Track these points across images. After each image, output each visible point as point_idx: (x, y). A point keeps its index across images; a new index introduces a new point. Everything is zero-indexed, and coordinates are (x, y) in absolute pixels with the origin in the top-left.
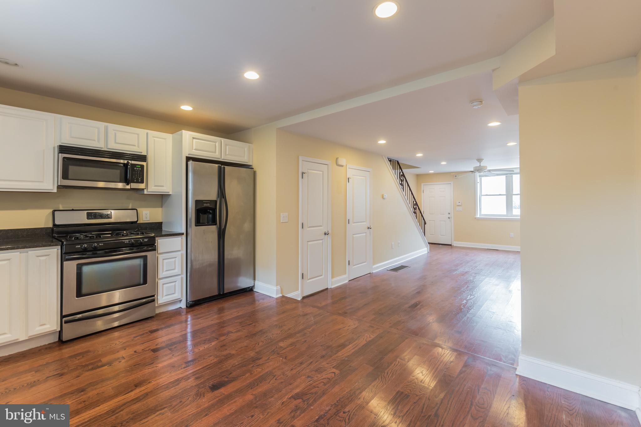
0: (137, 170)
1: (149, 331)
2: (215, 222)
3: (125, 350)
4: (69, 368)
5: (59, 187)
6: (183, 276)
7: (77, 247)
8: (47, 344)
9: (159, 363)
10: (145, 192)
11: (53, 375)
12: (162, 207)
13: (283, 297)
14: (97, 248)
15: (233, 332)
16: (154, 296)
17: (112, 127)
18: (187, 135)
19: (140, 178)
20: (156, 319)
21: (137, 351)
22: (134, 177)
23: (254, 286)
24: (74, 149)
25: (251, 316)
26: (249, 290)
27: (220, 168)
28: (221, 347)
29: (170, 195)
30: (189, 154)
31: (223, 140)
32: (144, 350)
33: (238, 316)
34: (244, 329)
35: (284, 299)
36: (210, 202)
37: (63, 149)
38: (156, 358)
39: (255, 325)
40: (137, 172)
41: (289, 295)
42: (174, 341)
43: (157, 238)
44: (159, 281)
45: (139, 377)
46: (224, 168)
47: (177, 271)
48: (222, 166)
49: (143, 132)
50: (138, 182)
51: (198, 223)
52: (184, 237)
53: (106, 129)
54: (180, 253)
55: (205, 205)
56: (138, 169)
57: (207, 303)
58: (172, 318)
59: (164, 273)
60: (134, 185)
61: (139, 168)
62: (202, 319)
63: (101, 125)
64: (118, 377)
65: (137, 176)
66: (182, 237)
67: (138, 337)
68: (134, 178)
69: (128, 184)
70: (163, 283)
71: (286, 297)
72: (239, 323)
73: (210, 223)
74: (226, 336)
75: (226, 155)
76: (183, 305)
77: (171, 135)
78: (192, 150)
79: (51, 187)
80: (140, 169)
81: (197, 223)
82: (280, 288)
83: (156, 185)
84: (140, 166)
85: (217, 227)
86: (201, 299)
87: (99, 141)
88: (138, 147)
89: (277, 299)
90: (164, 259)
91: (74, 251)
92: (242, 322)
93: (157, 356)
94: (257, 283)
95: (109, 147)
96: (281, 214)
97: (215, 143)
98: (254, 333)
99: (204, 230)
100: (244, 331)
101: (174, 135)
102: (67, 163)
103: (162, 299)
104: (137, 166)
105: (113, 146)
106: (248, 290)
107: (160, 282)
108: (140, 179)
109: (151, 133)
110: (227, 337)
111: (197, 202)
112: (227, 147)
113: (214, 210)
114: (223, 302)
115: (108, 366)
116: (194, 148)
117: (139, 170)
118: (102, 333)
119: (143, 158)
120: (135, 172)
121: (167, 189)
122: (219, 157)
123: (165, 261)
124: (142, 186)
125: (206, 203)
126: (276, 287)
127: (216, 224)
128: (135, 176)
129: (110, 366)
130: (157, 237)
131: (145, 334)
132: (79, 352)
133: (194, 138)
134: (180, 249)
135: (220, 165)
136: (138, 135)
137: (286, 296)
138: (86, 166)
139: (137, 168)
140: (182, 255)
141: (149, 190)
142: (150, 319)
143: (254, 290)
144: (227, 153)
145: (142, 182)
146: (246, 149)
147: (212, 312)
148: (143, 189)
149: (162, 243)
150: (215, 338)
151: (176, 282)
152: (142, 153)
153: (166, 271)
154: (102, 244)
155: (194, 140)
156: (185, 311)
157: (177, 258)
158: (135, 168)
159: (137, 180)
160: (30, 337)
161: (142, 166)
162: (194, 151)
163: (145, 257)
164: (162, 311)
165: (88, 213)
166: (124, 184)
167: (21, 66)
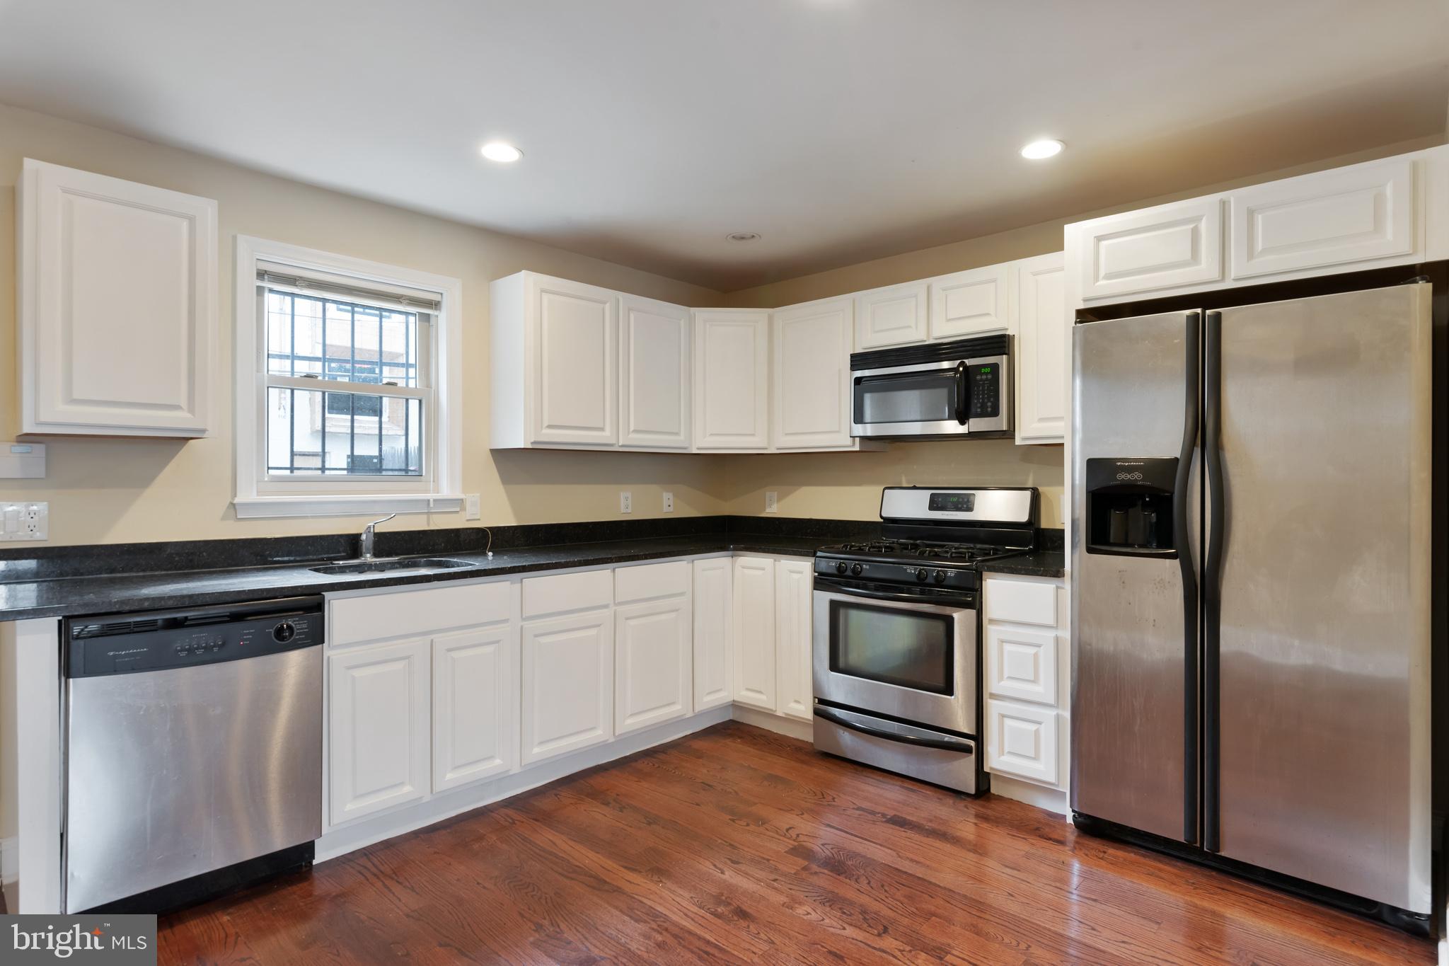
0: (981, 380)
2: (1172, 548)
5: (862, 439)
6: (1061, 712)
10: (1019, 440)
14: (859, 574)
16: (980, 737)
17: (942, 281)
18: (1076, 235)
19: (989, 401)
22: (975, 401)
27: (1196, 324)
30: (1084, 299)
31: (1237, 196)
36: (1147, 463)
37: (857, 359)
40: (983, 387)
43: (985, 574)
44: (994, 700)
46: (1219, 317)
47: (1045, 690)
48: (1208, 312)
49: (1007, 270)
50: (986, 414)
52: (1067, 584)
53: (929, 288)
54: (1051, 633)
56: (984, 377)
59: (1005, 683)
60: (978, 424)
61: (987, 374)
65: (983, 398)
66: (1061, 582)
67: (860, 812)
68: (977, 403)
69: (963, 422)
70: (1002, 712)
73: (1152, 546)
75: (1251, 255)
76: (1066, 810)
78: (1096, 279)
79: (849, 441)
80: (990, 377)
81: (1092, 544)
83: (1042, 417)
84: (988, 370)
88: (995, 316)
90: (1002, 642)
95: (935, 334)
97: (1194, 225)
99: (1121, 572)
103: (1001, 756)
104: (983, 370)
105: (943, 330)
107: (994, 706)
108: (989, 404)
109: (1029, 264)
111: (1094, 465)
113: (1163, 497)
116: (1102, 272)
117: (987, 379)
119: (998, 344)
120: (978, 386)
123: (1007, 647)
124: (995, 423)
125: (1128, 470)
127: (1175, 556)
128: (978, 399)
130: (988, 568)
131: (879, 815)
133: (1100, 238)
135: (1199, 310)
136: (995, 282)
139: (982, 374)
140: (1058, 639)
141: (1023, 434)
144: (1259, 248)
145: (995, 412)
148: (1003, 433)
151: (1039, 722)
153: (1010, 677)
154: (867, 567)
155: (1104, 243)
156: (1071, 835)
157: (1042, 648)
158: (978, 377)
159: (983, 406)
160: (786, 714)
161: (995, 368)
162: (1102, 282)
163: (949, 622)
164: (1016, 798)
165: (932, 495)
166: (956, 422)
167: (760, 236)
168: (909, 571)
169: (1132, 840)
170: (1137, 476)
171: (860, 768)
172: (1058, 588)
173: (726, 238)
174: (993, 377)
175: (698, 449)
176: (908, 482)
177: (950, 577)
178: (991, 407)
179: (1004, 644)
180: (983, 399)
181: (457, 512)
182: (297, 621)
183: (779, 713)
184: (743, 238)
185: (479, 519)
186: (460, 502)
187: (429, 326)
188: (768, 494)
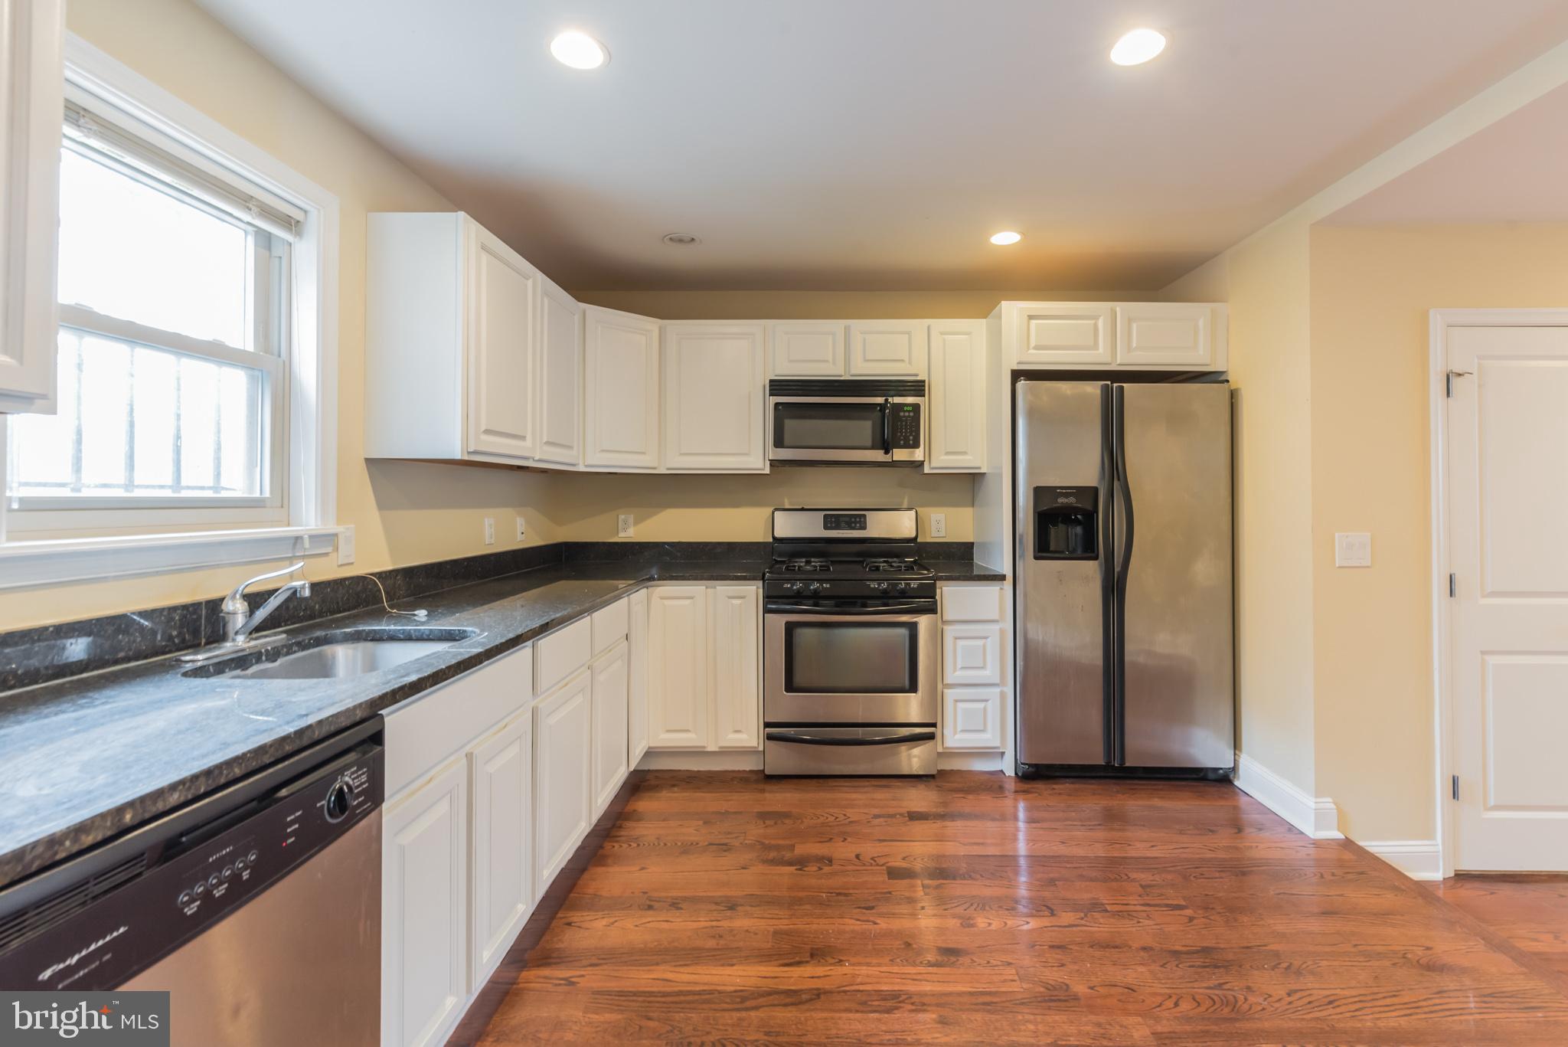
0: (904, 416)
1: (908, 812)
2: (1094, 552)
3: (843, 841)
4: (745, 839)
5: (774, 463)
6: (1005, 689)
7: (785, 586)
8: (748, 769)
9: (882, 915)
10: (927, 470)
11: (717, 842)
12: (973, 506)
13: (1348, 844)
14: (819, 593)
15: (1106, 911)
16: (934, 725)
17: (858, 325)
18: (1013, 311)
19: (911, 435)
20: (937, 786)
21: (861, 858)
22: (899, 434)
23: (1234, 769)
24: (791, 383)
25: (1192, 878)
26: (1221, 780)
27: (1106, 393)
28: (1052, 947)
29: (985, 473)
30: (1018, 363)
31: (1120, 307)
32: (875, 861)
33: (1148, 858)
34: (1148, 917)
35: (1348, 856)
36: (1080, 491)
37: (778, 387)
38: (887, 897)
39: (1191, 919)
40: (906, 423)
41: (1377, 847)
42: (944, 866)
43: (939, 584)
44: (945, 691)
45: (831, 931)
46: (1121, 390)
47: (990, 673)
48: (1115, 385)
49: (917, 326)
50: (907, 446)
51: (1043, 549)
52: (1008, 585)
53: (847, 329)
54: (996, 627)
55: (1061, 500)
56: (907, 414)
57: (1072, 780)
58: (970, 797)
59: (958, 673)
60: (900, 455)
61: (909, 411)
62: (1039, 825)
63: (837, 326)
64: (796, 907)
65: (906, 432)
66: (1003, 584)
67: (882, 820)
68: (900, 436)
69: (887, 453)
70: (956, 698)
71: (1362, 852)
72: (1141, 886)
73: (1079, 552)
74: (1082, 915)
75: (1129, 349)
76: (1008, 767)
77: (985, 320)
78: (1028, 349)
79: (760, 465)
80: (912, 414)
81: (1039, 552)
82: (1333, 806)
83: (948, 450)
84: (910, 408)
85: (1100, 565)
86: (1055, 765)
87: (834, 363)
88: (910, 363)
89: (1317, 844)
90: (956, 638)
91: (781, 594)
92: (1149, 886)
93: (890, 893)
94: (1244, 760)
95: (853, 372)
96: (1337, 534)
97: (1093, 322)
98: (1178, 948)
99: (1059, 572)
100: (1147, 922)
101: (987, 319)
102: (782, 412)
103: (955, 736)
104: (905, 408)
105: (862, 368)
106: (1211, 776)
107: (950, 695)
108: (911, 438)
109: (939, 325)
110: (1083, 922)
111: (1039, 492)
112: (1134, 326)
113: (1090, 516)
114: (1118, 792)
115: (796, 869)
116: (1033, 344)
117: (909, 416)
118: (830, 780)
119: (918, 388)
120: (902, 421)
121: (973, 459)
122: (1108, 359)
123: (960, 643)
124: (918, 454)
125: (1066, 495)
126: (1314, 800)
127: (1096, 558)
128: (901, 432)
129: (800, 870)
130: (941, 579)
131: (898, 816)
132: (777, 809)
133: (1031, 317)
134: (996, 617)
135: (1109, 383)
136: (909, 333)
137: (1361, 843)
138: (810, 417)
139: (905, 411)
140: (1002, 632)
141: (933, 465)
142: (924, 779)
143: (1236, 783)
144: (1134, 345)
145: (917, 444)
146: (1201, 323)
147: (1074, 814)
148: (921, 463)
149: (953, 595)
150: (1048, 907)
151: (986, 701)
152: (917, 375)
153: (962, 668)
154: (828, 586)
155: (1033, 322)
156: (1010, 786)
157: (989, 640)
158: (902, 414)
159: (906, 439)
160: (721, 747)
161: (916, 408)
162: (1032, 351)
163: (913, 628)
164: (955, 768)
165: (825, 516)
166: (882, 452)
167: (701, 242)
168: (872, 586)
169: (1057, 774)
170: (1072, 500)
171: (821, 781)
172: (1001, 589)
173: (663, 239)
174: (914, 414)
175: (586, 466)
176: (790, 504)
177: (913, 588)
178: (913, 440)
179: (958, 640)
180: (906, 434)
181: (326, 554)
182: (356, 772)
183: (711, 748)
184: (681, 241)
185: (352, 563)
186: (331, 538)
187: (270, 256)
188: (622, 517)
